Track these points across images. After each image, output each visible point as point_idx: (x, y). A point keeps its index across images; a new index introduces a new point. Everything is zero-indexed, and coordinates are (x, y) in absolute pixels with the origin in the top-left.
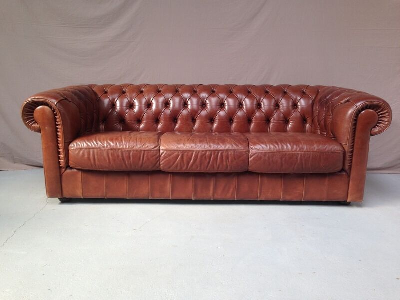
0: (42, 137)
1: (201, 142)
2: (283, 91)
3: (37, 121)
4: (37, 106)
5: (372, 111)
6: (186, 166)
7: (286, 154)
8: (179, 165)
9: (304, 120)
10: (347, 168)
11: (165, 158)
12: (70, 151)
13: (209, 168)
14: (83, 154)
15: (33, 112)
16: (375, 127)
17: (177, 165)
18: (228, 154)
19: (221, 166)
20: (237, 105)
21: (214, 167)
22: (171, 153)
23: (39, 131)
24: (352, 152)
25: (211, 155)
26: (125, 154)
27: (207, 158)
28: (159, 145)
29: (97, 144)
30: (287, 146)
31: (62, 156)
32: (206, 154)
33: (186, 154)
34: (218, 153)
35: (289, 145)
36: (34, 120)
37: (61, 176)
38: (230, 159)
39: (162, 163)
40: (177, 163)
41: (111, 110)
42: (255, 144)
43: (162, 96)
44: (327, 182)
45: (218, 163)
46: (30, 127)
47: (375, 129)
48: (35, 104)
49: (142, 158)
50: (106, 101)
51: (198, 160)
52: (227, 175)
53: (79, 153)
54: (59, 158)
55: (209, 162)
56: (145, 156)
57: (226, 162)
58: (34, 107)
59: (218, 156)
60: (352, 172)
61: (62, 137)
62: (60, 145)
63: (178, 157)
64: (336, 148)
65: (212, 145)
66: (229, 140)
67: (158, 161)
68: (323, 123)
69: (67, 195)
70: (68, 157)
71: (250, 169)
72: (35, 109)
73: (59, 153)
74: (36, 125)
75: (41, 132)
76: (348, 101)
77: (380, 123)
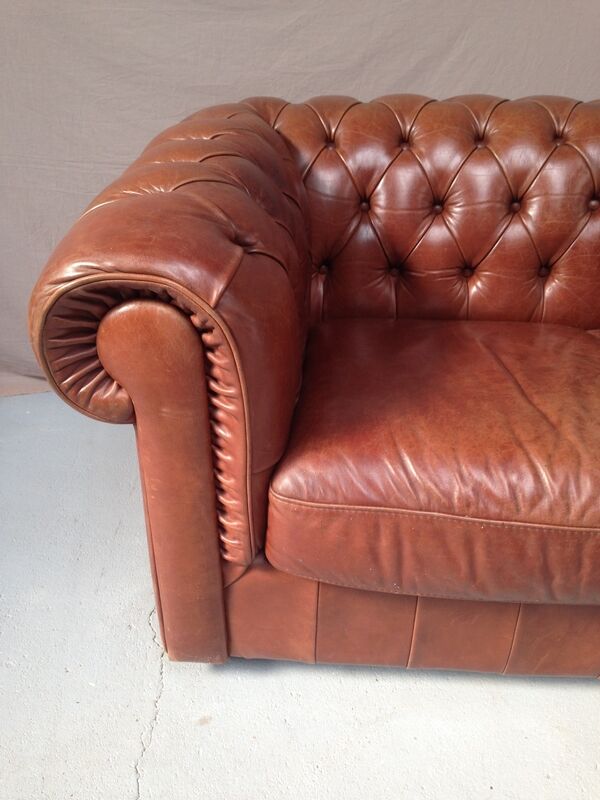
3: (114, 375)
4: (108, 301)
12: (272, 511)
15: (94, 331)
23: (130, 417)
31: (233, 522)
36: (100, 368)
37: (226, 591)
46: (83, 405)
48: (102, 297)
58: (95, 310)
61: (240, 450)
62: (226, 481)
72: (104, 314)
73: (220, 509)
74: (109, 393)
75: (134, 422)
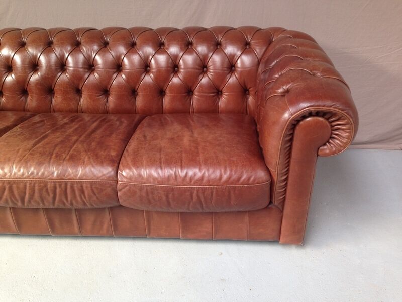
5: (321, 119)
6: (20, 201)
7: (173, 190)
8: (9, 199)
10: (276, 202)
16: (325, 145)
18: (82, 186)
21: (65, 204)
25: (55, 188)
27: (49, 191)
32: (46, 186)
33: (14, 186)
34: (66, 186)
38: (86, 193)
40: (4, 197)
45: (69, 199)
47: (325, 147)
51: (36, 195)
57: (81, 198)
59: (66, 189)
63: (4, 189)
64: (257, 176)
76: (288, 91)
77: (334, 138)
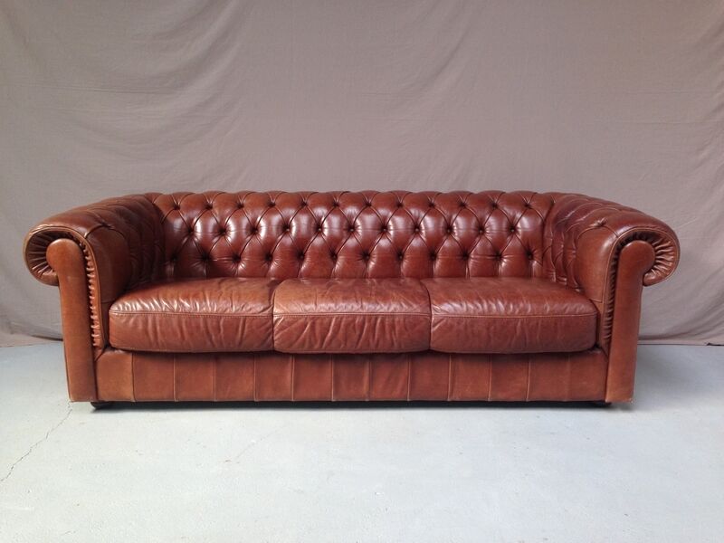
0: (61, 293)
1: (345, 299)
2: (490, 202)
3: (52, 265)
4: (51, 239)
5: (644, 242)
6: (319, 342)
7: (495, 320)
8: (308, 340)
9: (527, 254)
10: (603, 342)
11: (282, 328)
12: (111, 319)
13: (360, 344)
14: (135, 323)
15: (45, 250)
16: (649, 271)
17: (304, 341)
18: (393, 321)
19: (381, 343)
20: (410, 227)
21: (369, 345)
22: (292, 320)
23: (56, 283)
24: (611, 314)
25: (364, 323)
26: (209, 321)
27: (356, 327)
28: (271, 306)
29: (160, 304)
30: (496, 304)
31: (96, 327)
32: (354, 321)
33: (318, 321)
34: (376, 319)
35: (500, 303)
36: (47, 264)
37: (95, 363)
38: (397, 329)
39: (275, 338)
40: (303, 336)
41: (186, 239)
42: (440, 302)
43: (277, 212)
44: (568, 366)
45: (376, 337)
46: (39, 277)
47: (650, 274)
48: (49, 236)
49: (240, 329)
50: (178, 223)
52: (392, 357)
53: (127, 321)
54: (92, 331)
55: (360, 336)
56: (247, 325)
57: (391, 334)
58: (46, 242)
59: (375, 324)
60: (612, 348)
61: (96, 294)
62: (93, 308)
63: (306, 326)
64: (582, 307)
65: (364, 304)
66: (394, 294)
67: (269, 335)
68: (560, 260)
69: (105, 396)
70: (108, 329)
71: (433, 346)
72: (49, 244)
73: (92, 322)
74: (50, 273)
75: (58, 285)
76: (602, 225)
77: (659, 264)
